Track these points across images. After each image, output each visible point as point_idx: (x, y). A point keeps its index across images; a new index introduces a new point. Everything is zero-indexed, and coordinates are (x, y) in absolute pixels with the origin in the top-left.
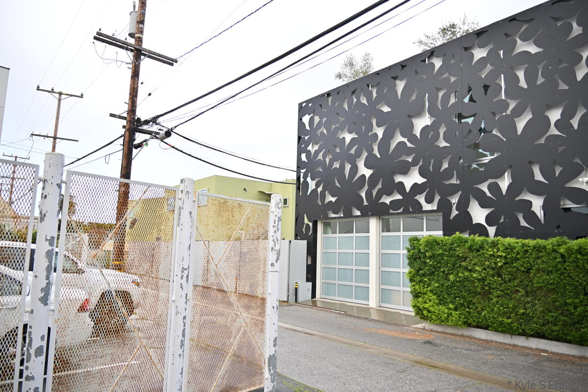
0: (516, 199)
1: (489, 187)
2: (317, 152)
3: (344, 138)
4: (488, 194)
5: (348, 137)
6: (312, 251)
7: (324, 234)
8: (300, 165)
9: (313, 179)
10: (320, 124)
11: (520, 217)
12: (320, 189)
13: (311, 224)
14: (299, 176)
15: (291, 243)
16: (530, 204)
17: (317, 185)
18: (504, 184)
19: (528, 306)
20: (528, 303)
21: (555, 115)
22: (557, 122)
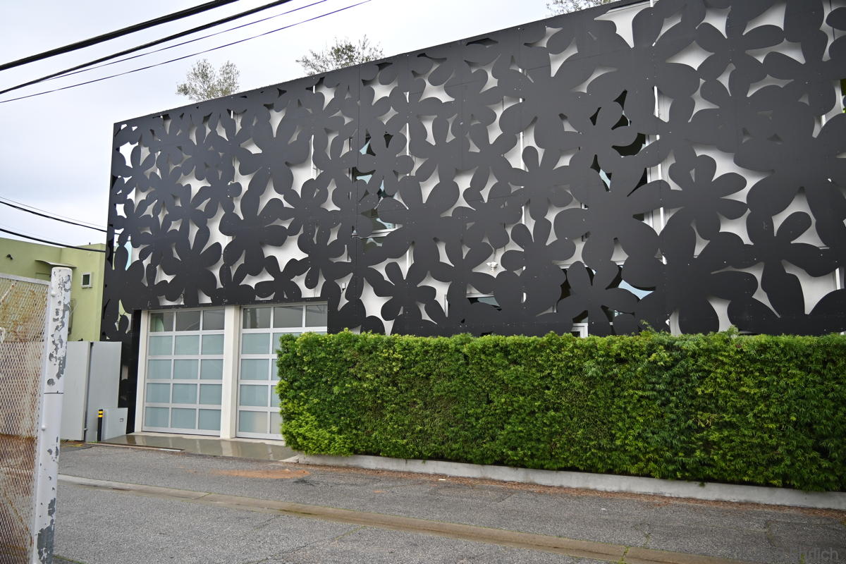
0: (418, 286)
1: (387, 269)
2: (143, 204)
3: (189, 186)
4: (386, 278)
5: (196, 185)
6: (130, 359)
7: (151, 331)
8: (113, 221)
9: (135, 245)
10: (150, 160)
11: (422, 308)
12: (146, 263)
13: (129, 316)
14: (110, 239)
15: (93, 347)
16: (433, 291)
17: (143, 255)
18: (405, 265)
19: (426, 421)
20: (426, 417)
21: (464, 183)
22: (467, 192)
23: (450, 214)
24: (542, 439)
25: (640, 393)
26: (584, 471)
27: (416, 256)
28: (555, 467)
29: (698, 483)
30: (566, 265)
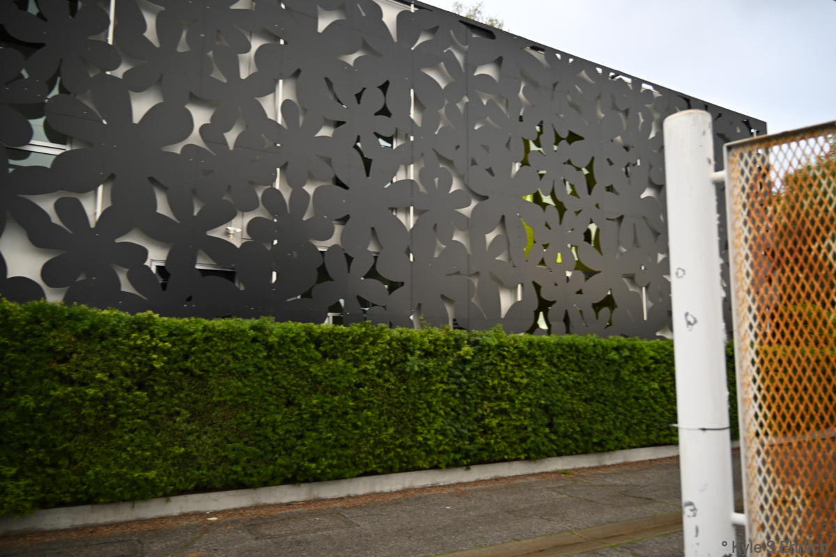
0: (118, 241)
1: (58, 207)
4: (55, 219)
11: (123, 278)
16: (144, 253)
18: (95, 206)
19: (191, 438)
20: (190, 433)
21: (200, 117)
22: (203, 129)
23: (177, 149)
24: (350, 445)
25: (445, 387)
26: (383, 473)
27: (114, 196)
28: (356, 473)
29: (465, 468)
30: (322, 246)
